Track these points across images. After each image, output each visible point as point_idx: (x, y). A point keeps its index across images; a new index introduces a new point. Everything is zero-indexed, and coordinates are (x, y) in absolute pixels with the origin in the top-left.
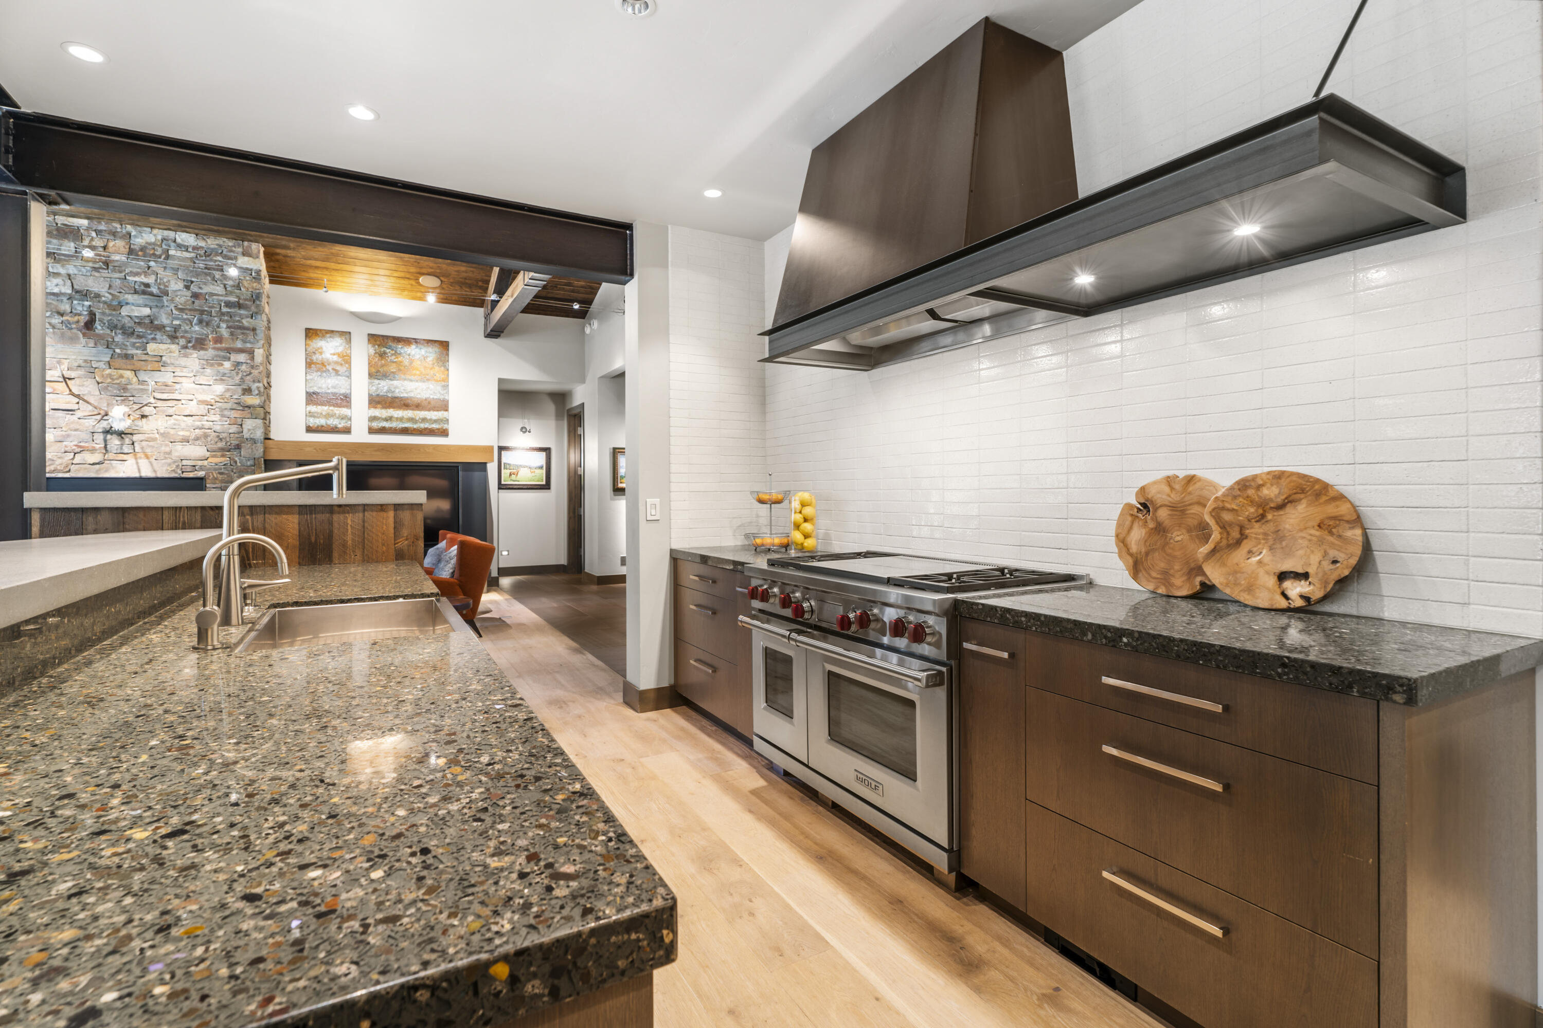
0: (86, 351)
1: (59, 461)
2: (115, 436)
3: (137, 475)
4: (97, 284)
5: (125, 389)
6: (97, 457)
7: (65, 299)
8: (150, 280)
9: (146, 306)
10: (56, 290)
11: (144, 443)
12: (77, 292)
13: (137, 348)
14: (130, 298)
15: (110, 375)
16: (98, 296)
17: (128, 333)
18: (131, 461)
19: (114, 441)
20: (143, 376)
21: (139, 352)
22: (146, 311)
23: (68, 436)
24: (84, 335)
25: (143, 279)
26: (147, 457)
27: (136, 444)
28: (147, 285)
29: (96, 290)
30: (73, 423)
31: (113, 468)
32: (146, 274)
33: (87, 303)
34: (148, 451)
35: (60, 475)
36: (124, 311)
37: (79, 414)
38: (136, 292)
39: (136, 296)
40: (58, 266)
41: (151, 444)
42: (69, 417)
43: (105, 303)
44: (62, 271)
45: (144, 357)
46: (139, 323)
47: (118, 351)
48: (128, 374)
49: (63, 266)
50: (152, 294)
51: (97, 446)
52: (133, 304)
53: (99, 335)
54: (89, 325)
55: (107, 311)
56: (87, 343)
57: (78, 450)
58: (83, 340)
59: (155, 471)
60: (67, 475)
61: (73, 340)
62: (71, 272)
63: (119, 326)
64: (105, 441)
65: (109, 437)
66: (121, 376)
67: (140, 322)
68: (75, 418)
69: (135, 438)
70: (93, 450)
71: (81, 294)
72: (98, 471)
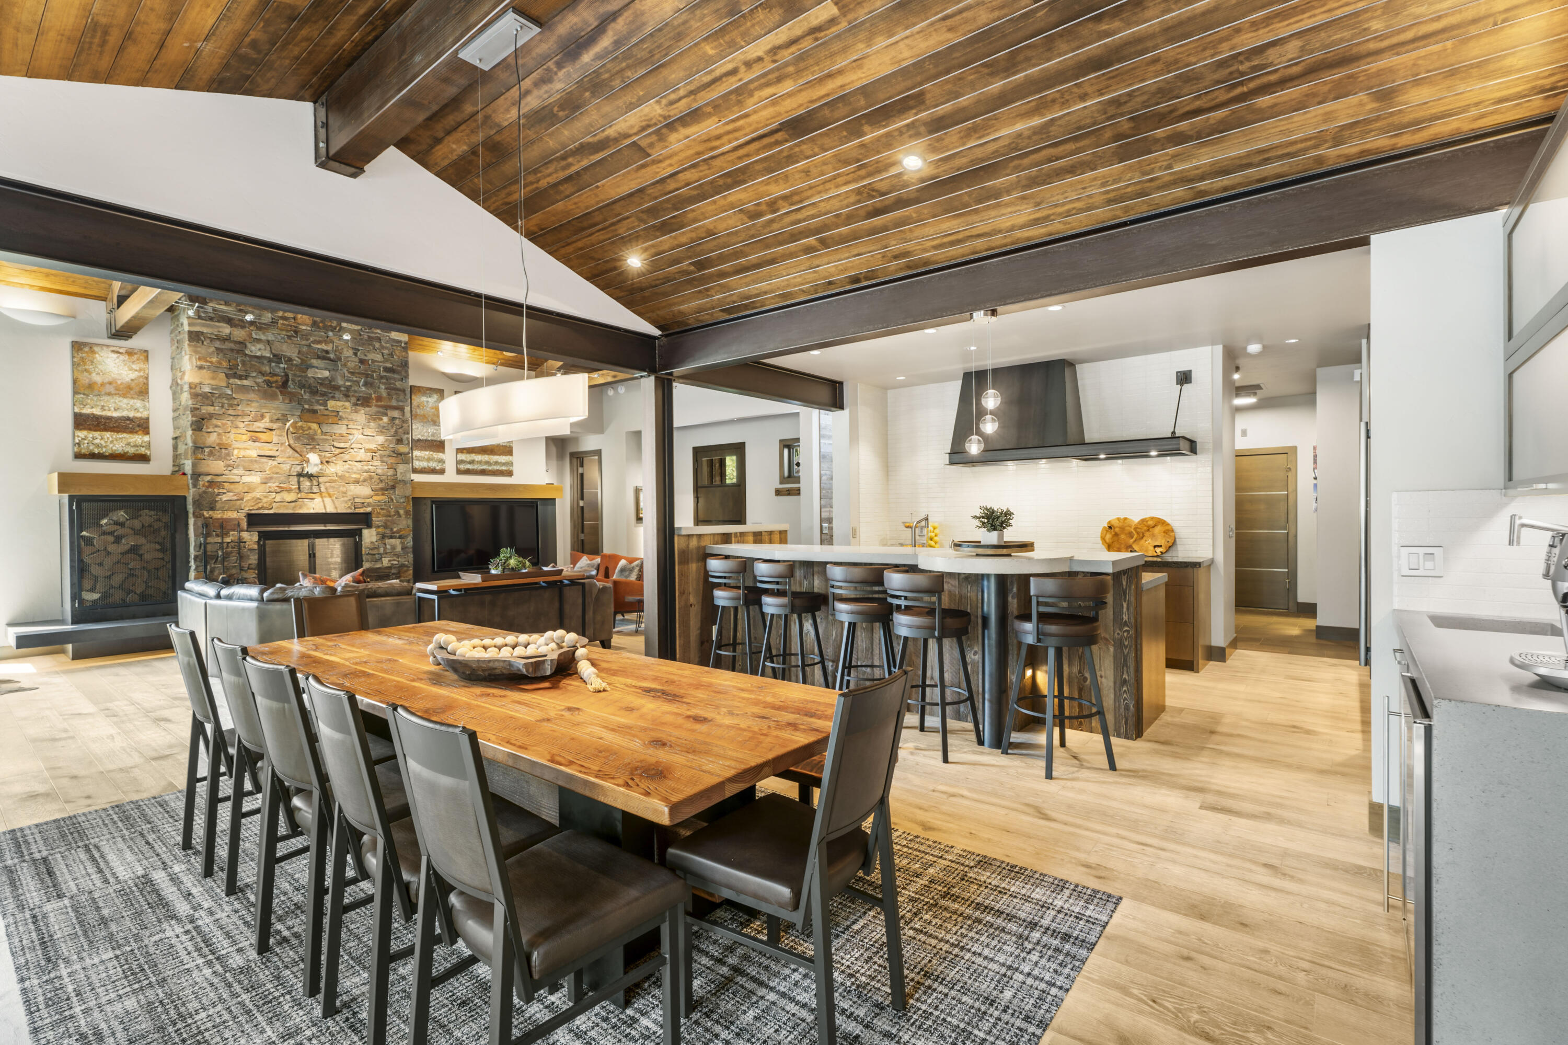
0: (282, 406)
1: (265, 500)
2: (306, 479)
3: (323, 511)
4: (290, 351)
5: (313, 439)
6: (291, 497)
7: (265, 362)
8: (328, 347)
9: (326, 369)
10: (259, 354)
11: (328, 484)
12: (275, 355)
13: (321, 405)
14: (315, 362)
15: (301, 427)
16: (290, 360)
17: (314, 392)
18: (318, 500)
19: (306, 483)
20: (326, 428)
21: (322, 408)
22: (326, 374)
23: (271, 478)
24: (281, 392)
25: (323, 346)
26: (330, 496)
27: (321, 485)
28: (327, 352)
29: (288, 354)
30: (275, 467)
31: (306, 505)
32: (326, 343)
33: (282, 366)
34: (331, 491)
35: (266, 512)
36: (310, 373)
37: (279, 460)
38: (319, 357)
39: (319, 361)
40: (260, 333)
41: (333, 484)
42: (271, 463)
43: (296, 365)
44: (263, 338)
45: (326, 413)
46: (321, 384)
47: (306, 406)
48: (315, 426)
49: (264, 334)
50: (329, 359)
51: (294, 487)
52: (317, 368)
53: (290, 393)
54: (285, 384)
55: (298, 373)
56: (283, 400)
57: (279, 490)
58: (280, 397)
59: (336, 508)
60: (271, 512)
61: (273, 397)
62: (270, 338)
63: (307, 385)
64: (299, 482)
65: (302, 479)
66: (310, 428)
67: (322, 382)
68: (275, 463)
69: (321, 479)
70: (289, 491)
71: (277, 358)
72: (294, 507)
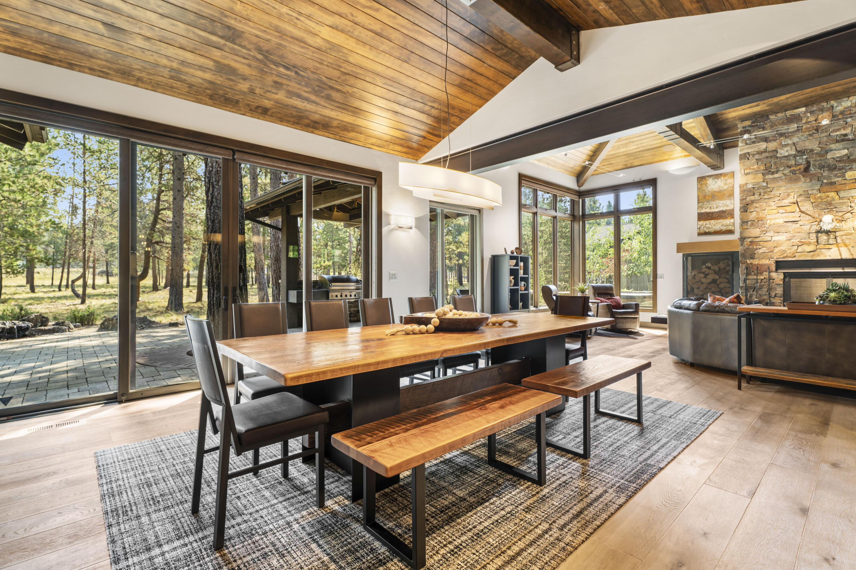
0: (805, 185)
1: (789, 251)
2: (823, 234)
3: (839, 258)
4: (813, 145)
5: (830, 204)
6: (812, 248)
7: (791, 158)
8: (848, 131)
9: (844, 148)
10: (786, 154)
11: (844, 237)
12: (799, 152)
13: (838, 177)
14: (833, 146)
15: (820, 197)
16: (812, 151)
17: (832, 168)
18: (834, 249)
19: (823, 238)
20: (842, 194)
21: (840, 179)
22: (845, 152)
23: (794, 236)
24: (803, 176)
25: (843, 132)
26: (846, 246)
27: (838, 238)
28: (846, 135)
29: (810, 147)
30: (797, 228)
31: (822, 254)
32: (844, 128)
33: (805, 157)
34: (847, 242)
35: (790, 259)
36: (829, 156)
37: (800, 223)
38: (837, 141)
39: (837, 144)
40: (788, 140)
41: (849, 237)
42: (794, 226)
43: (817, 153)
44: (790, 142)
45: (844, 182)
46: (840, 161)
47: (825, 181)
48: (833, 194)
49: (790, 139)
50: (849, 140)
51: (812, 241)
52: (835, 150)
53: (812, 174)
54: (807, 169)
55: (818, 158)
56: (805, 180)
57: (800, 244)
58: (803, 179)
59: (852, 255)
60: (794, 259)
61: (797, 180)
62: (795, 141)
63: (826, 165)
64: (817, 237)
65: (819, 235)
66: (828, 196)
67: (841, 160)
68: (798, 225)
69: (837, 234)
70: (809, 244)
71: (801, 152)
72: (812, 256)
